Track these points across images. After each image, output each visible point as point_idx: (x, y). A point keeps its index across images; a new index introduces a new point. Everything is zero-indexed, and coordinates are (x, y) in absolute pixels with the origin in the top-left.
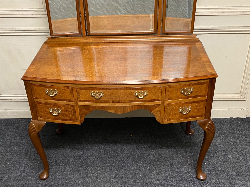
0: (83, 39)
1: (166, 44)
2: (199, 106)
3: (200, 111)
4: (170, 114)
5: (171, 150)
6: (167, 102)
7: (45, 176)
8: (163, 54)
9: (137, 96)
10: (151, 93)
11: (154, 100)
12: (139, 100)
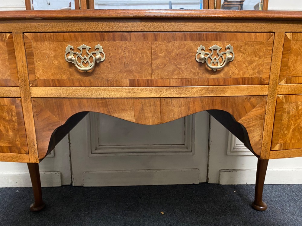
6: (284, 88)
9: (203, 62)
10: (243, 53)
11: (248, 78)
12: (208, 79)
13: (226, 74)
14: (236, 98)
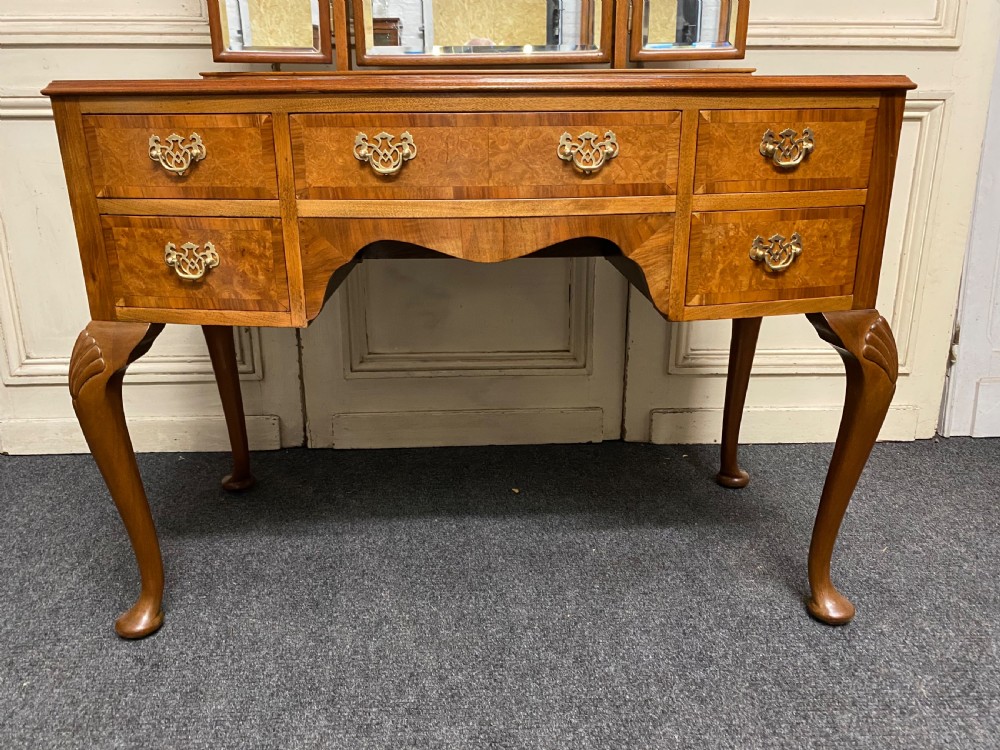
2: (836, 234)
3: (836, 261)
4: (713, 265)
6: (701, 202)
9: (569, 159)
10: (633, 144)
11: (643, 184)
12: (578, 186)
13: (606, 177)
14: (624, 217)
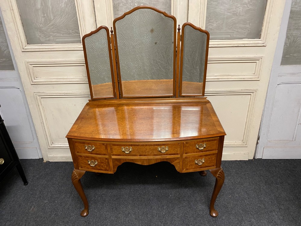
0: (117, 101)
1: (183, 104)
2: (211, 158)
3: (212, 162)
4: (188, 165)
5: (189, 189)
6: (185, 155)
7: (85, 214)
8: (180, 114)
10: (172, 148)
11: (174, 153)
12: (162, 154)
14: (170, 158)
